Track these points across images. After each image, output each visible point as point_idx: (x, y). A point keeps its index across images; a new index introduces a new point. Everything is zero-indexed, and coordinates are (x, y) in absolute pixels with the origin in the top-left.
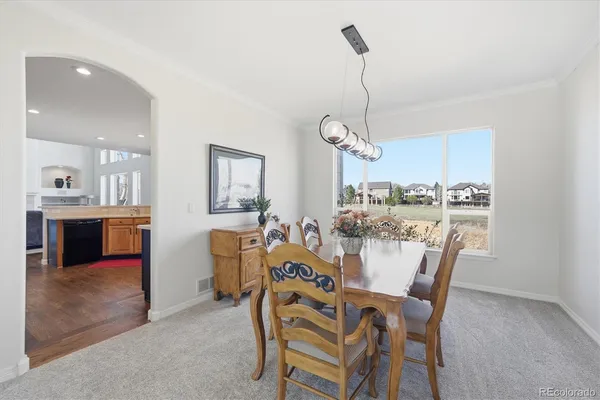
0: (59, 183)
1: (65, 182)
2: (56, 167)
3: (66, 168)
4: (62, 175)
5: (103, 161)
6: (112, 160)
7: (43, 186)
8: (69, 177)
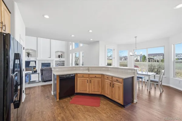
0: (59, 57)
1: (61, 56)
2: (59, 51)
3: (61, 52)
4: (60, 54)
5: (71, 49)
6: (73, 48)
7: (55, 58)
8: (62, 54)
